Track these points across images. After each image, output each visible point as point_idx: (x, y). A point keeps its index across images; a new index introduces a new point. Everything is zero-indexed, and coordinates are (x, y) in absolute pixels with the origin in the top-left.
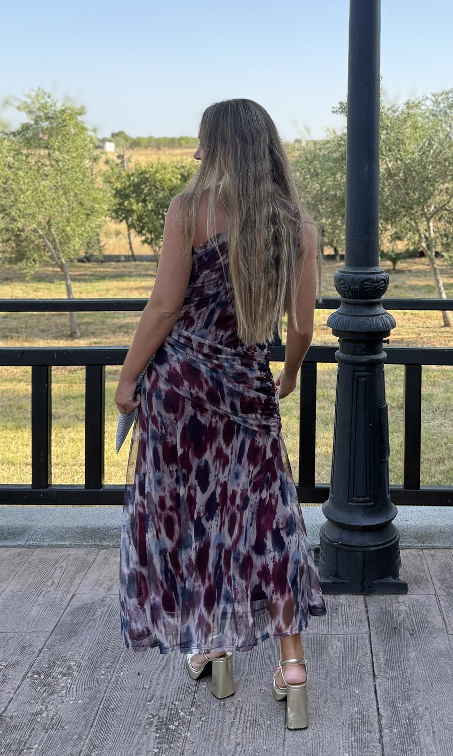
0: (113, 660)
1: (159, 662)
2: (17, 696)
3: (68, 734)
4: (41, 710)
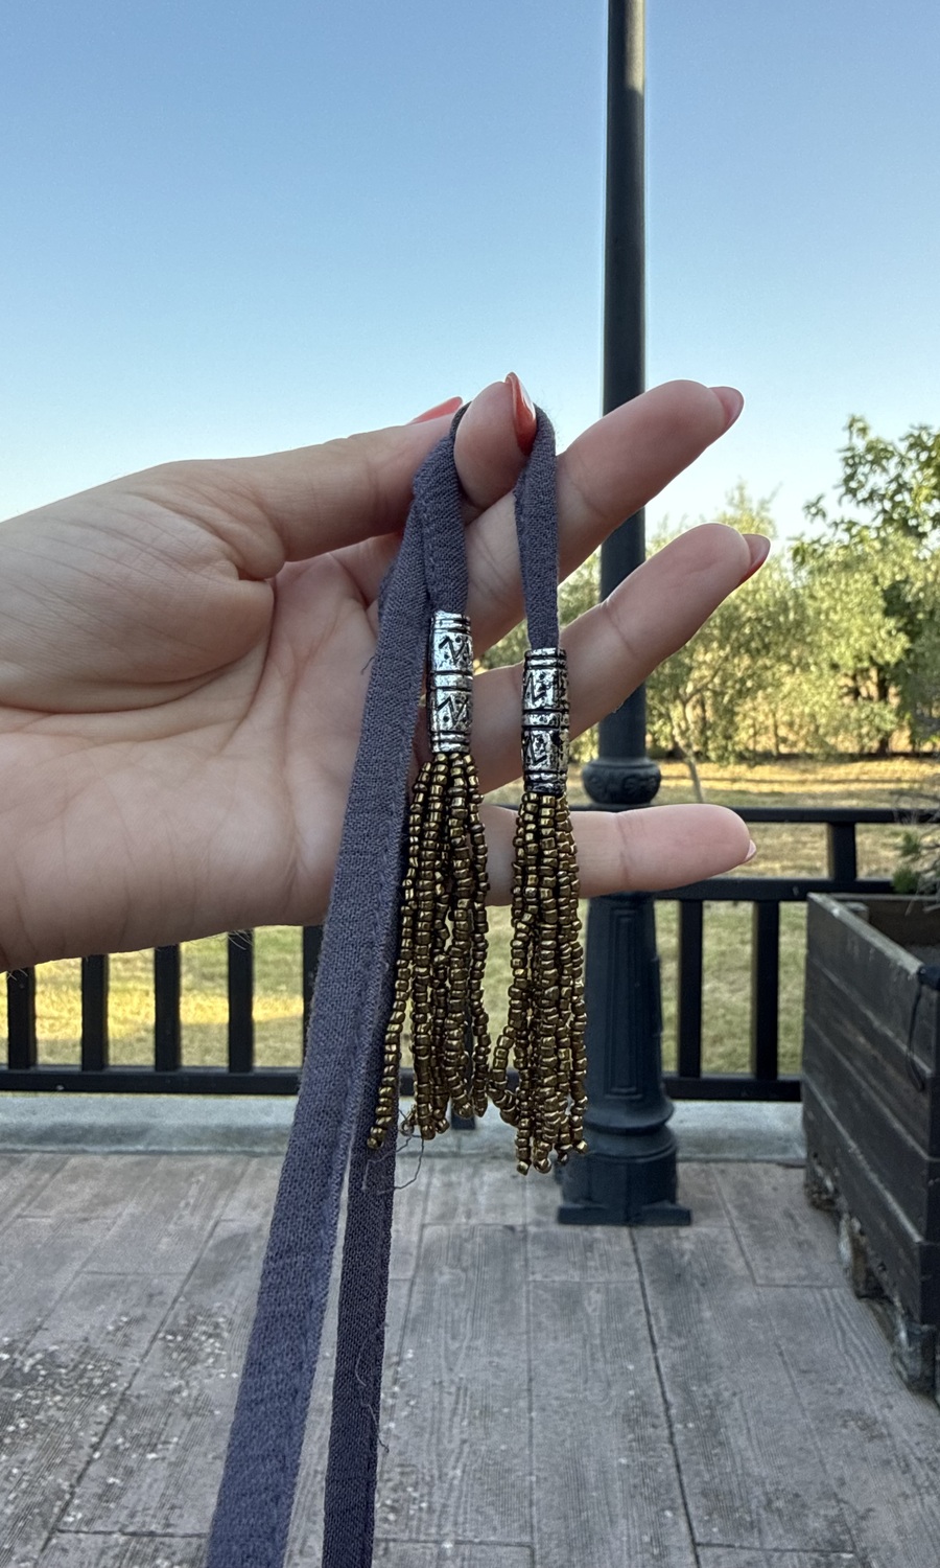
2: (145, 1365)
4: (180, 1386)
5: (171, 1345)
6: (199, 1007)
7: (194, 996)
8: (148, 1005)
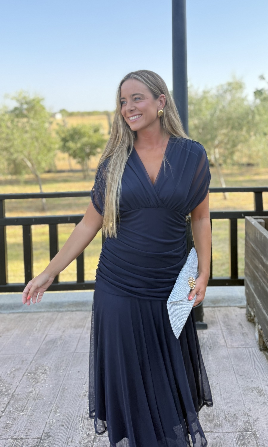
0: (66, 365)
2: (20, 384)
3: (46, 402)
4: (32, 390)
5: (29, 377)
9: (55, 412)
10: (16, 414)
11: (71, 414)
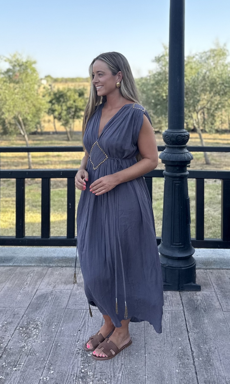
0: (58, 321)
1: (80, 322)
2: (12, 338)
3: (38, 358)
4: (24, 345)
5: (21, 331)
6: (32, 216)
7: (30, 213)
8: (14, 216)
9: (48, 369)
10: (9, 369)
11: (64, 372)
